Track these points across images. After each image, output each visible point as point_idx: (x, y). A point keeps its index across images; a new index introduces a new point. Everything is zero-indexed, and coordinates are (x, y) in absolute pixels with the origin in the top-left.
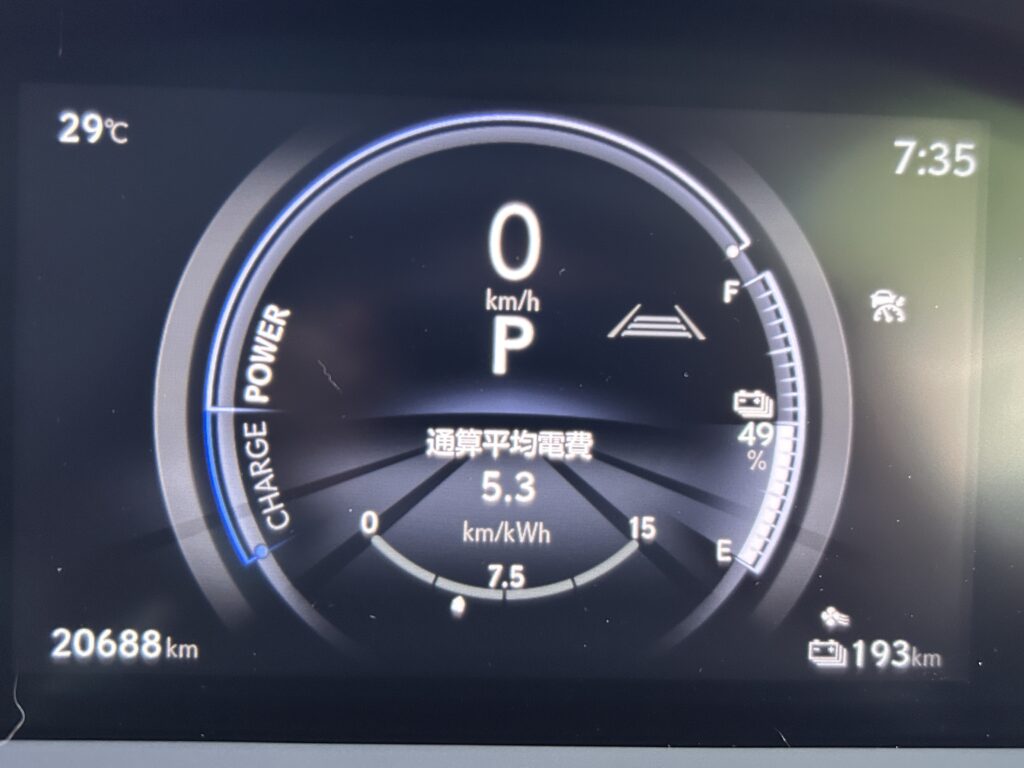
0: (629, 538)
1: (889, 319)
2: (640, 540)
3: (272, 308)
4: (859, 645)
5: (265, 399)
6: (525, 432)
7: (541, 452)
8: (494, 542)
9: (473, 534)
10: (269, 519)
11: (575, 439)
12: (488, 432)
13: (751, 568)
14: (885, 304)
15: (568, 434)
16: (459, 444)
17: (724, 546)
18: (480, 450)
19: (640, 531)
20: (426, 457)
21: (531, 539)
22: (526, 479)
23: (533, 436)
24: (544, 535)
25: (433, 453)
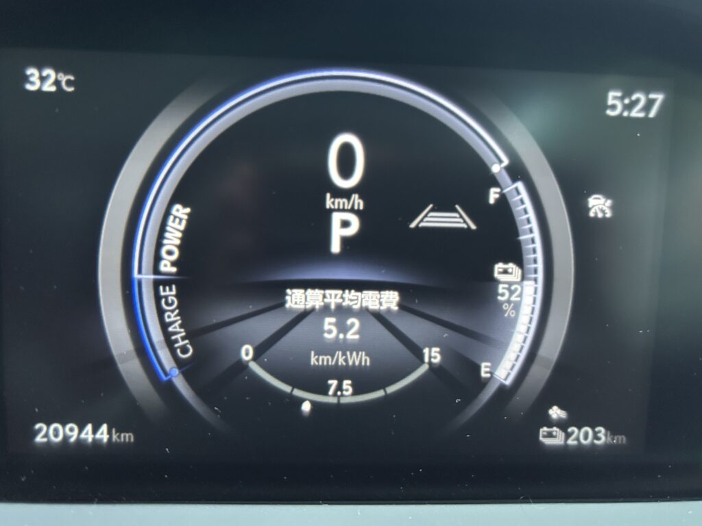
0: (422, 362)
1: (600, 215)
2: (430, 363)
3: (178, 206)
6: (353, 291)
7: (364, 304)
8: (332, 365)
9: (318, 360)
10: (178, 351)
11: (387, 296)
12: (328, 292)
13: (504, 382)
14: (599, 205)
15: (382, 292)
16: (308, 299)
17: (486, 367)
18: (322, 304)
19: (430, 357)
20: (285, 308)
21: (357, 363)
22: (354, 322)
23: (359, 294)
24: (366, 361)
25: (290, 307)
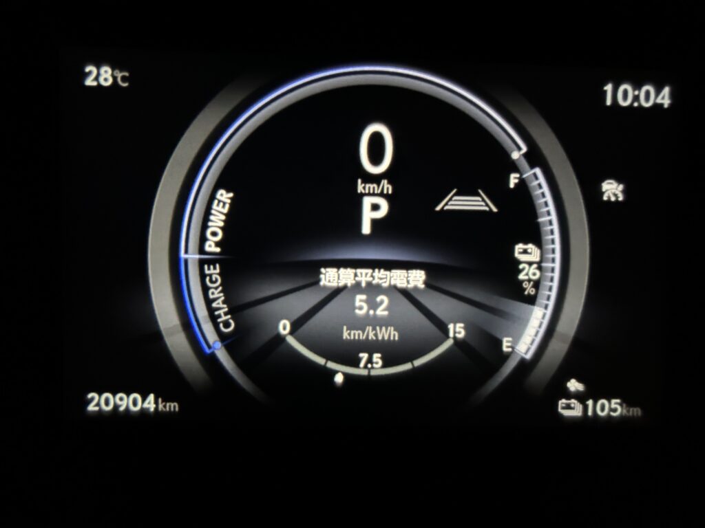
0: (447, 336)
1: (613, 199)
2: (455, 338)
3: (222, 192)
4: (590, 403)
5: (218, 250)
6: (382, 271)
7: (393, 283)
8: (363, 340)
9: (349, 334)
10: (221, 325)
11: (414, 275)
12: (359, 271)
13: (524, 356)
14: (612, 190)
15: (409, 271)
16: (341, 278)
17: (508, 342)
18: (354, 282)
19: (455, 332)
20: (320, 286)
21: (386, 338)
22: (383, 299)
23: (388, 273)
24: (394, 335)
25: (324, 284)
